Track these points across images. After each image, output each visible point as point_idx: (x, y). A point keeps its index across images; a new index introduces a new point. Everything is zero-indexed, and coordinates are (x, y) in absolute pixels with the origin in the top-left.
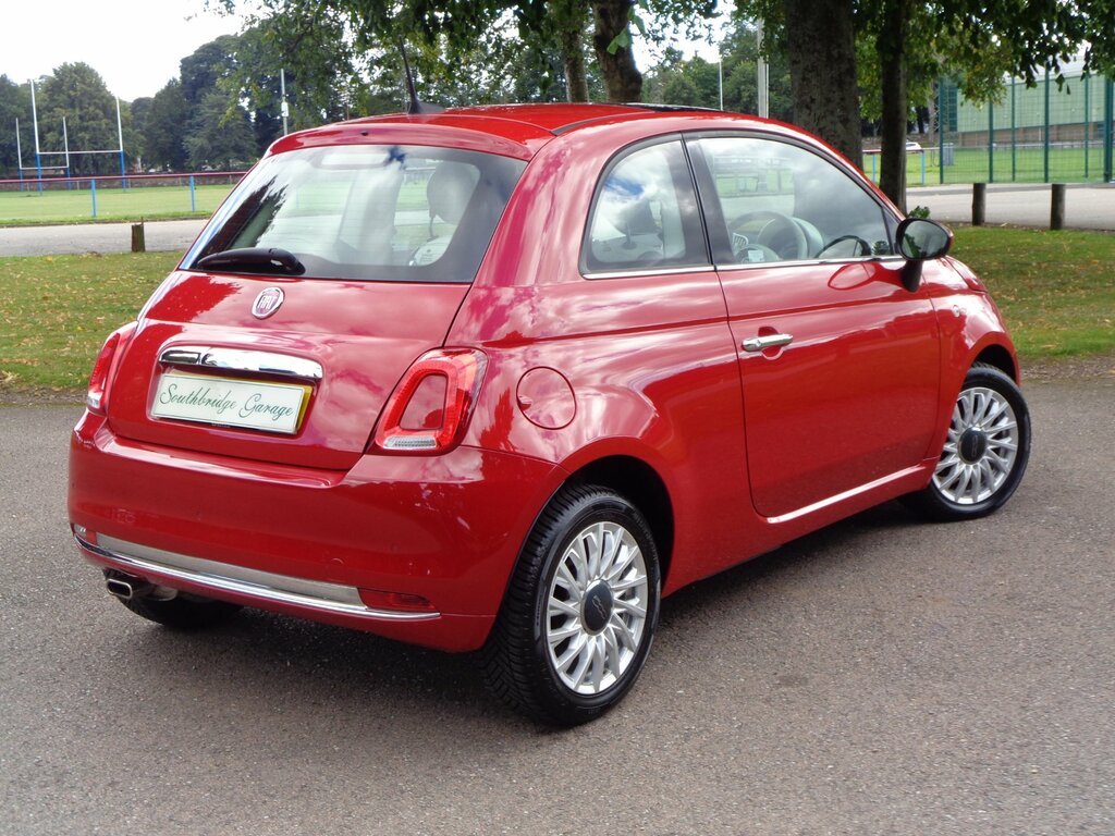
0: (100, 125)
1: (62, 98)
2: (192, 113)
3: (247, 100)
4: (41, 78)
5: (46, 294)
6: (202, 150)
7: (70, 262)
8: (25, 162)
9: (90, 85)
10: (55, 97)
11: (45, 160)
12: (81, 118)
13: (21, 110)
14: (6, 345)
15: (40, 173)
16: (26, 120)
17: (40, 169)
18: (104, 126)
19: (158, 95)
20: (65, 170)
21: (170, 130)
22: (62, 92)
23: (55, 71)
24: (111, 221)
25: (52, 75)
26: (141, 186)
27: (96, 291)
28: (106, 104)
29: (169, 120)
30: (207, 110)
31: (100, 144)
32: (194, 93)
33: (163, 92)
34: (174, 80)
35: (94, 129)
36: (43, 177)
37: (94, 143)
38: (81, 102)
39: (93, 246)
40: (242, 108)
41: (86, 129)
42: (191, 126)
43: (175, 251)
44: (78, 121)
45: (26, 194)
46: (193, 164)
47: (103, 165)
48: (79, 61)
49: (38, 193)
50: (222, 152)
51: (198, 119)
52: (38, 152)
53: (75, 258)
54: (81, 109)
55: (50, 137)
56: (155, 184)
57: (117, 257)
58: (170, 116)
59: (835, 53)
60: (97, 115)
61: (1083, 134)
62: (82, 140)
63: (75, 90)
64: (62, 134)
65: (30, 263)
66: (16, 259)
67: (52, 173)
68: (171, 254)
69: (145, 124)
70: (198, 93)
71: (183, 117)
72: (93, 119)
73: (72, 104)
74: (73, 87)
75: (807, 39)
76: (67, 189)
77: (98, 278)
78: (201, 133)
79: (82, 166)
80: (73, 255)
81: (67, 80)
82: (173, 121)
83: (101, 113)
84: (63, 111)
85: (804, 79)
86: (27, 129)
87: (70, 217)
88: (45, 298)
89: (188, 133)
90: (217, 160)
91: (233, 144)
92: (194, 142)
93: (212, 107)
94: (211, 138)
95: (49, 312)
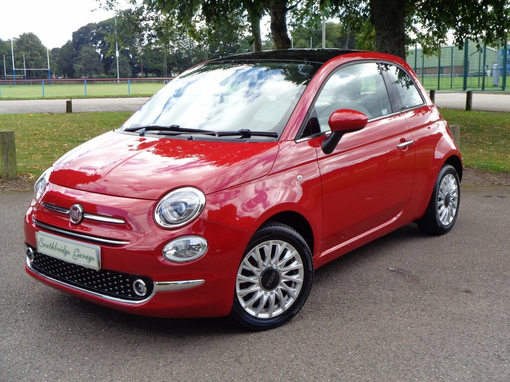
0: (39, 58)
1: (23, 47)
2: (77, 54)
3: (100, 50)
4: (14, 38)
5: (35, 132)
6: (81, 70)
7: (40, 117)
8: (7, 73)
9: (34, 42)
10: (20, 46)
11: (17, 72)
12: (31, 55)
13: (6, 52)
14: (25, 158)
15: (14, 78)
16: (8, 55)
17: (15, 76)
18: (40, 59)
19: (62, 47)
20: (23, 77)
21: (68, 61)
22: (23, 44)
23: (20, 36)
24: (51, 99)
25: (19, 37)
26: (55, 84)
27: (58, 131)
28: (42, 50)
29: (67, 57)
30: (83, 53)
31: (38, 66)
32: (78, 46)
33: (65, 45)
34: (70, 41)
35: (36, 60)
36: (16, 79)
37: (36, 66)
38: (31, 49)
39: (48, 109)
40: (98, 53)
41: (33, 60)
42: (76, 60)
43: (85, 112)
44: (30, 56)
45: (9, 86)
46: (77, 75)
47: (40, 75)
48: (30, 32)
49: (14, 86)
50: (90, 71)
51: (79, 57)
52: (14, 69)
53: (42, 115)
54: (31, 51)
55: (18, 63)
56: (61, 83)
57: (60, 115)
58: (68, 55)
59: (397, 31)
60: (37, 54)
61: (450, 71)
62: (31, 64)
63: (28, 44)
64: (23, 62)
65: (22, 117)
66: (16, 115)
67: (18, 78)
68: (84, 114)
69: (57, 58)
70: (80, 46)
71: (73, 56)
72: (36, 56)
73: (27, 49)
74: (27, 42)
75: (384, 24)
76: (25, 84)
77: (55, 124)
78: (81, 63)
79: (31, 75)
80: (41, 113)
81: (25, 40)
82: (69, 58)
83: (39, 54)
84: (23, 52)
85: (382, 42)
86: (9, 59)
87: (33, 96)
88: (35, 134)
89: (75, 63)
90: (87, 74)
91: (93, 68)
92: (78, 66)
93: (85, 52)
94: (85, 65)
95: (39, 141)
